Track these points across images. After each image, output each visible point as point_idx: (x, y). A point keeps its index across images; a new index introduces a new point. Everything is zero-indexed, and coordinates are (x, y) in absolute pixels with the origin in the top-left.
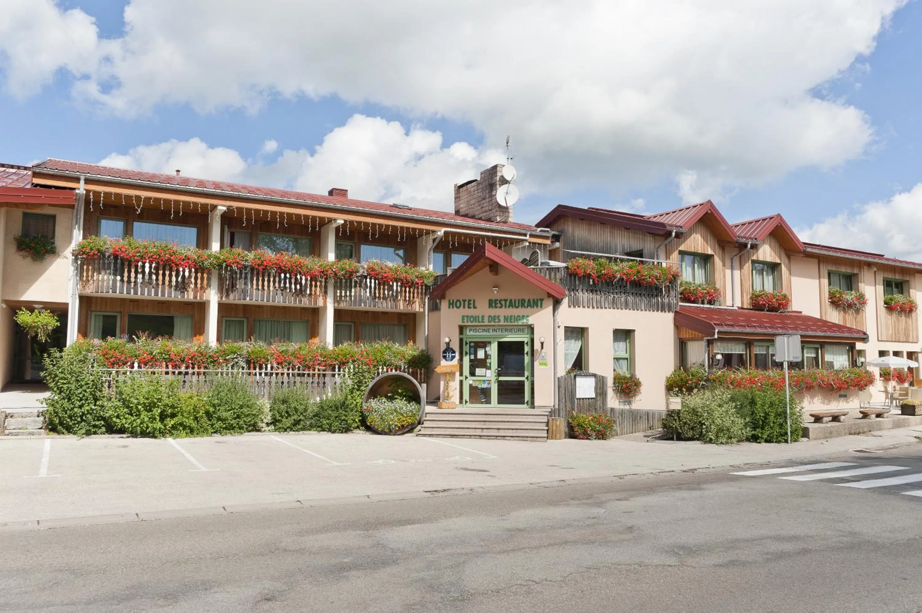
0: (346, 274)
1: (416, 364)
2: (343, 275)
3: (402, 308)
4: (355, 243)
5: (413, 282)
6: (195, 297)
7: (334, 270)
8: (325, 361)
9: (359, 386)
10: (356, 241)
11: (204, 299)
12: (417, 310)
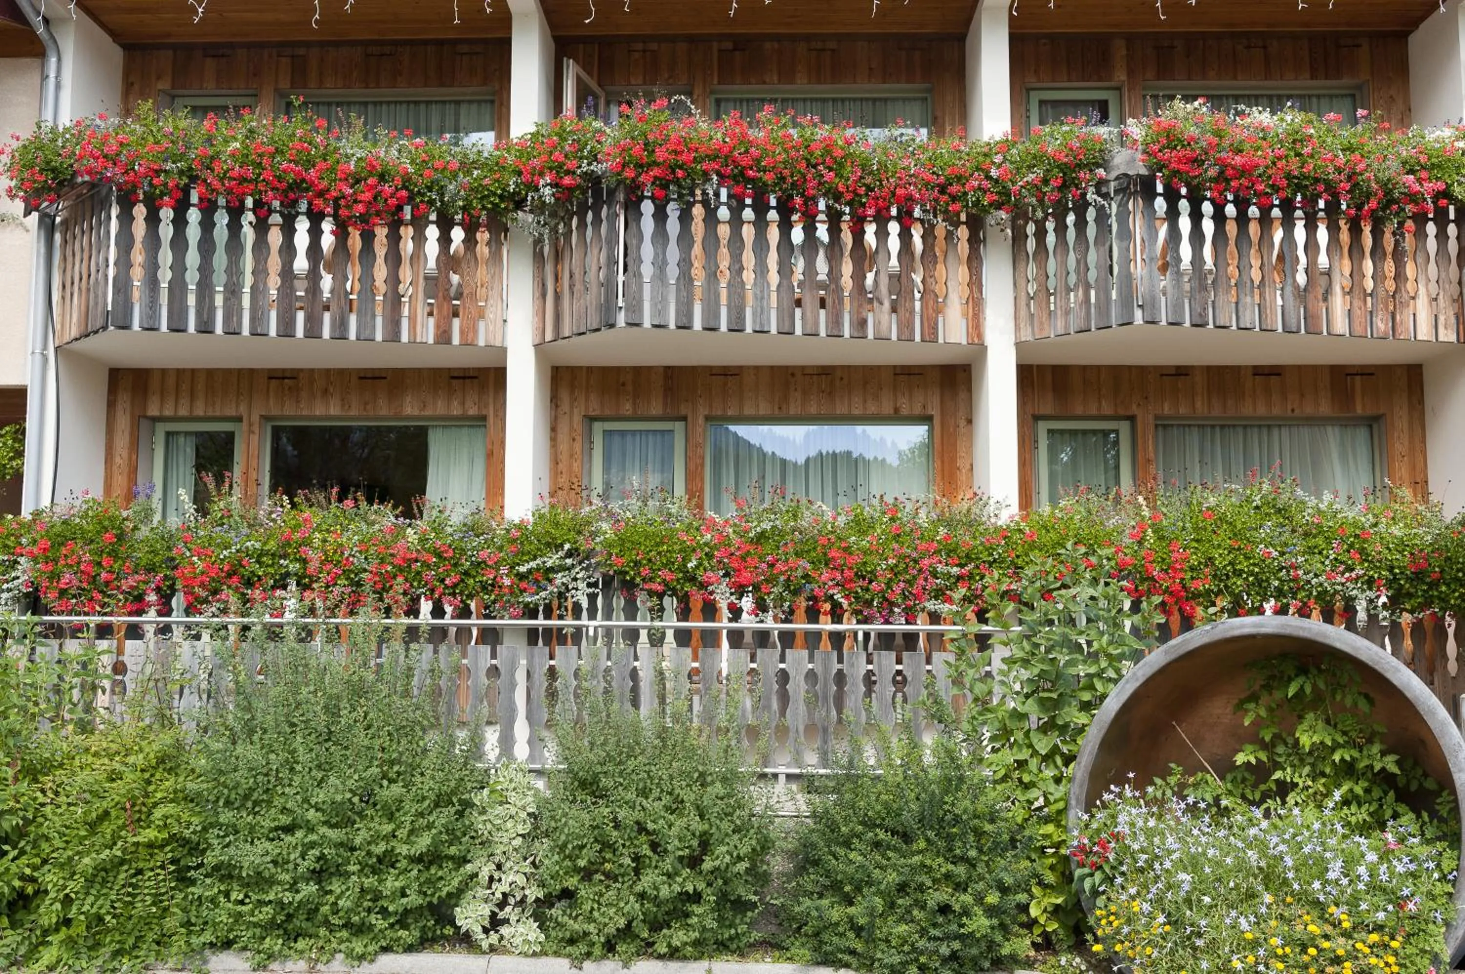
0: (1045, 182)
1: (1434, 585)
2: (1036, 189)
3: (1340, 325)
4: (1118, 89)
5: (1388, 193)
6: (444, 337)
7: (994, 173)
8: (971, 576)
9: (1051, 706)
10: (1121, 76)
11: (481, 343)
12: (1424, 332)
